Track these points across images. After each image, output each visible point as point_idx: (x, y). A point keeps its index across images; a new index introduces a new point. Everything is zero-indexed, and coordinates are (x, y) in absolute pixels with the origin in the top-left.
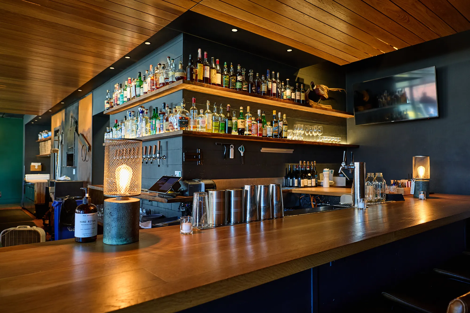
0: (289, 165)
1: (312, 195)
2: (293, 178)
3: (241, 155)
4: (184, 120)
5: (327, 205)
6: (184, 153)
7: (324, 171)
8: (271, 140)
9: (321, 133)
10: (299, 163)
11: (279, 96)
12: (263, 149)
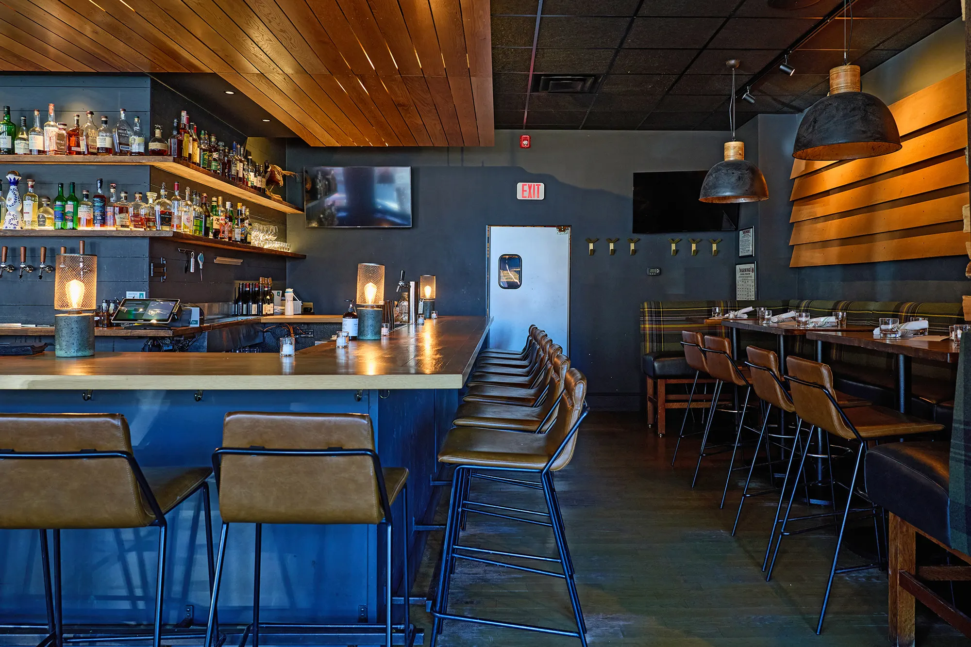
0: (240, 284)
1: (289, 324)
2: (248, 303)
3: (199, 267)
4: (168, 215)
5: (308, 337)
6: (152, 264)
7: (288, 292)
8: (238, 246)
9: (275, 236)
10: (259, 280)
11: (244, 181)
12: (218, 258)
